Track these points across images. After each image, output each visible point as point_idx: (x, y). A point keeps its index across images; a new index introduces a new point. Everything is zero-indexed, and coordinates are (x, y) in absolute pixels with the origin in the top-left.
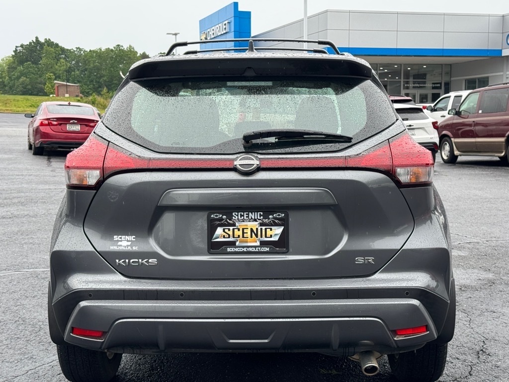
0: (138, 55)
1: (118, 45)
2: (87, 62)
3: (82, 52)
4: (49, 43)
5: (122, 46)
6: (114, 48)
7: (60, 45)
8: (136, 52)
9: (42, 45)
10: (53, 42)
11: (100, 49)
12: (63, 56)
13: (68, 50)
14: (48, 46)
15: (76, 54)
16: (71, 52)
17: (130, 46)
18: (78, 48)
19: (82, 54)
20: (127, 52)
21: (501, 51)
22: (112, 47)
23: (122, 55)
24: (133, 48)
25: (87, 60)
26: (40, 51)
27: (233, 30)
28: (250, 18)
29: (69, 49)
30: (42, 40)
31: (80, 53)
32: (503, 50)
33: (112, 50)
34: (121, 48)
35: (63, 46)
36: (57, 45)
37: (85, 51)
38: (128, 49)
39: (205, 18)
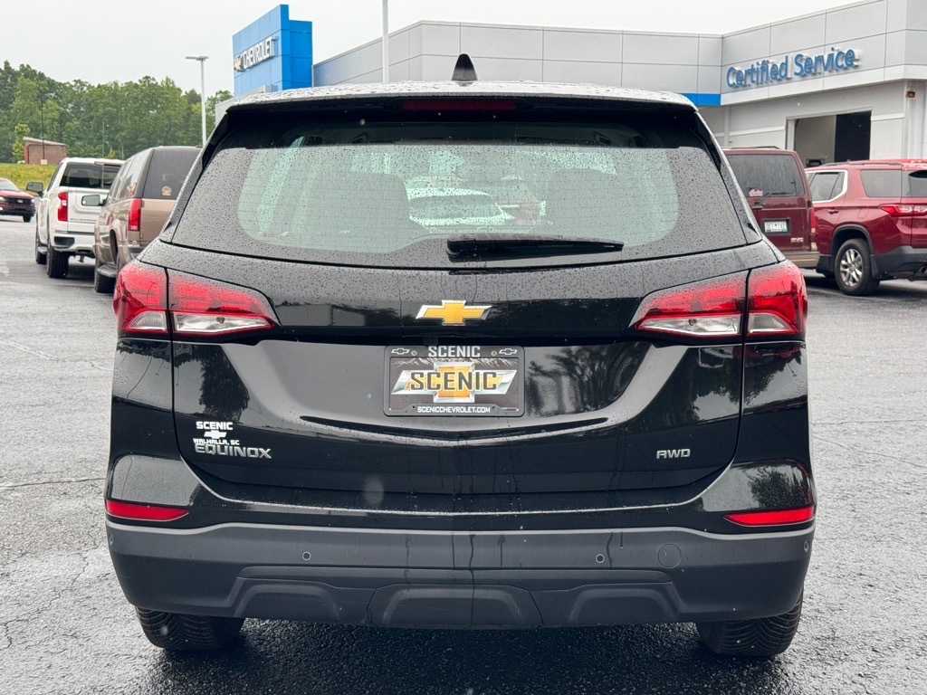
0: (183, 94)
1: (147, 77)
2: (92, 105)
3: (85, 88)
4: (28, 72)
5: (154, 79)
6: (140, 81)
7: (47, 75)
8: (179, 90)
9: (15, 75)
10: (34, 71)
11: (116, 84)
12: (53, 95)
13: (60, 84)
14: (26, 76)
15: (74, 91)
16: (65, 87)
17: (167, 79)
18: (79, 81)
19: (85, 92)
20: (163, 88)
21: (718, 97)
22: (136, 81)
23: (154, 94)
24: (173, 83)
25: (93, 101)
26: (11, 85)
27: (280, 53)
28: (310, 33)
29: (63, 82)
30: (16, 67)
31: (82, 89)
32: (722, 96)
33: (136, 86)
34: (152, 82)
35: (52, 78)
36: (42, 76)
37: (89, 87)
38: (164, 84)
39: (240, 32)
